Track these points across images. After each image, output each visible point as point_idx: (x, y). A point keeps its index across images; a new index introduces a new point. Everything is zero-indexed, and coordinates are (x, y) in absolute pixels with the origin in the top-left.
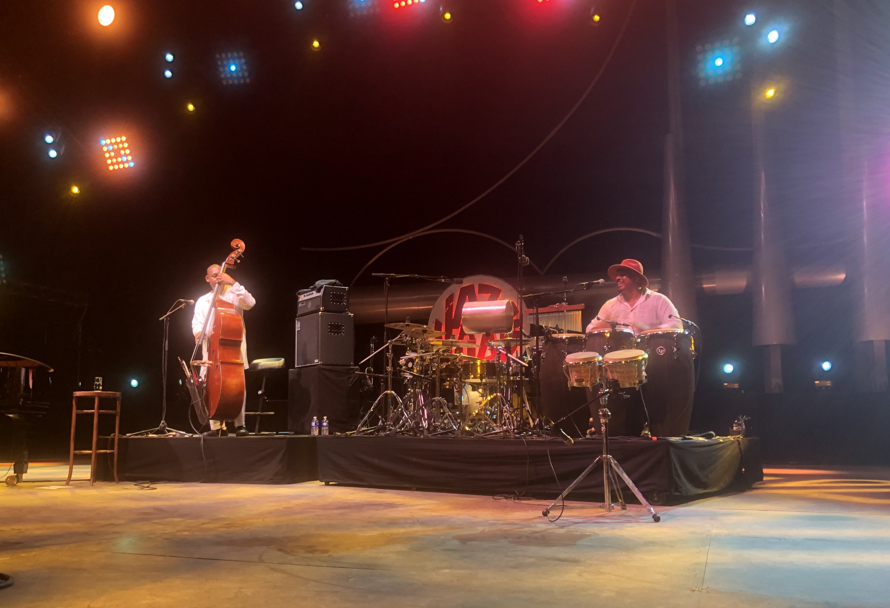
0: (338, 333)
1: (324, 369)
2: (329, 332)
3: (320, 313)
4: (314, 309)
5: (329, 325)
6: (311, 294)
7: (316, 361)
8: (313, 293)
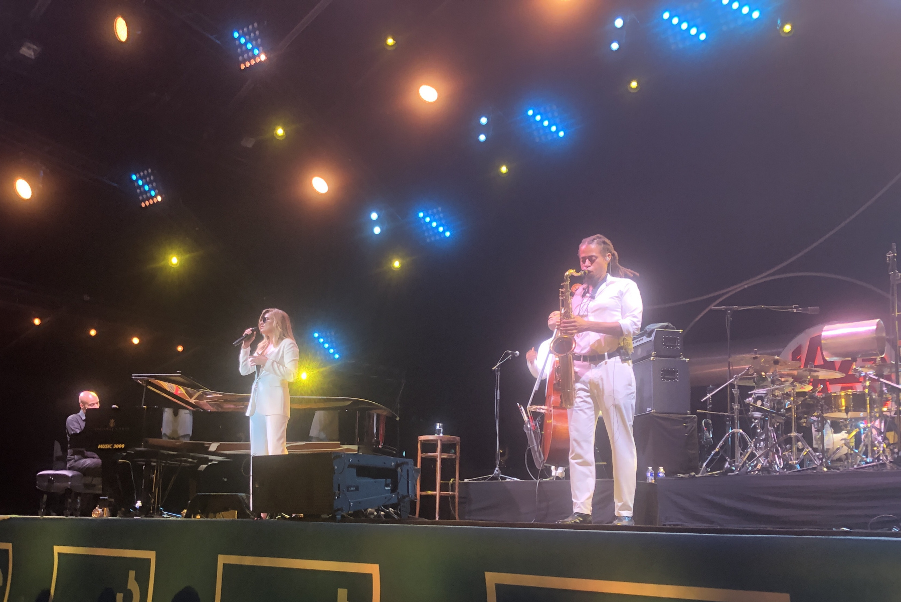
0: (672, 379)
1: (658, 417)
2: (662, 378)
3: (652, 358)
4: (645, 354)
5: (662, 371)
6: (641, 340)
7: (649, 409)
8: (642, 339)
